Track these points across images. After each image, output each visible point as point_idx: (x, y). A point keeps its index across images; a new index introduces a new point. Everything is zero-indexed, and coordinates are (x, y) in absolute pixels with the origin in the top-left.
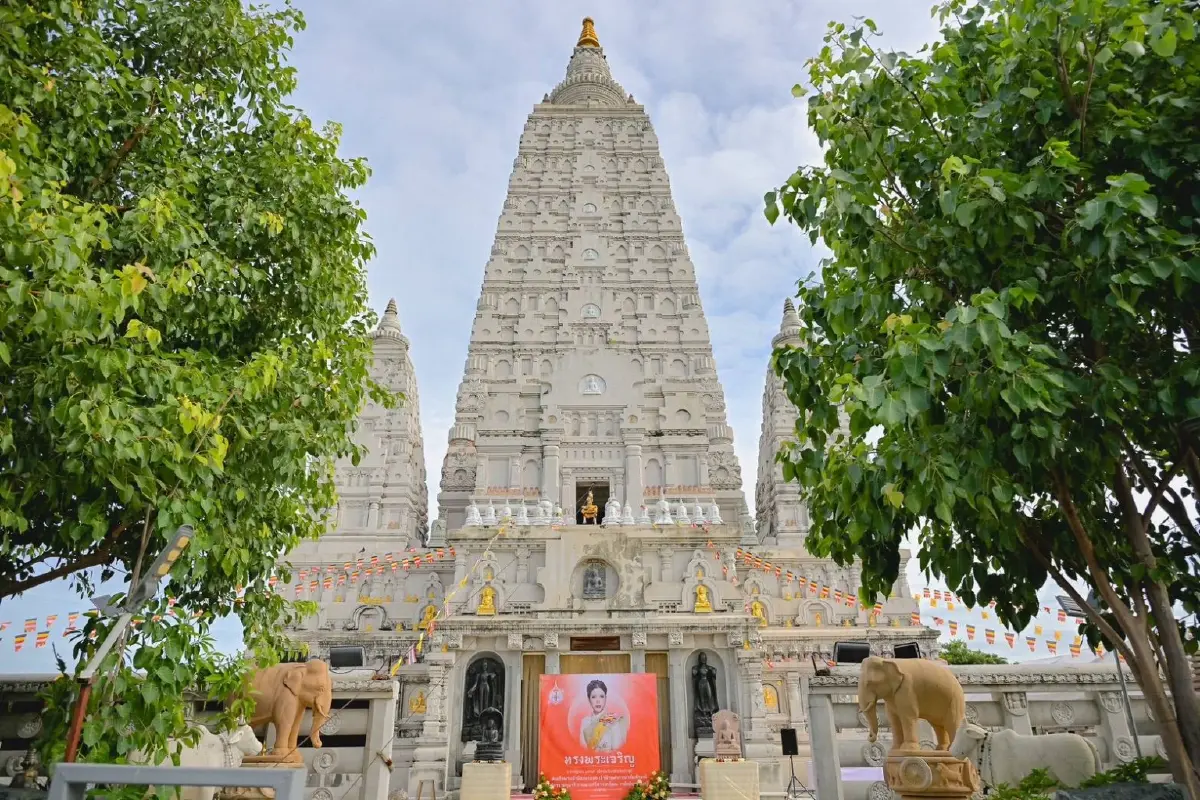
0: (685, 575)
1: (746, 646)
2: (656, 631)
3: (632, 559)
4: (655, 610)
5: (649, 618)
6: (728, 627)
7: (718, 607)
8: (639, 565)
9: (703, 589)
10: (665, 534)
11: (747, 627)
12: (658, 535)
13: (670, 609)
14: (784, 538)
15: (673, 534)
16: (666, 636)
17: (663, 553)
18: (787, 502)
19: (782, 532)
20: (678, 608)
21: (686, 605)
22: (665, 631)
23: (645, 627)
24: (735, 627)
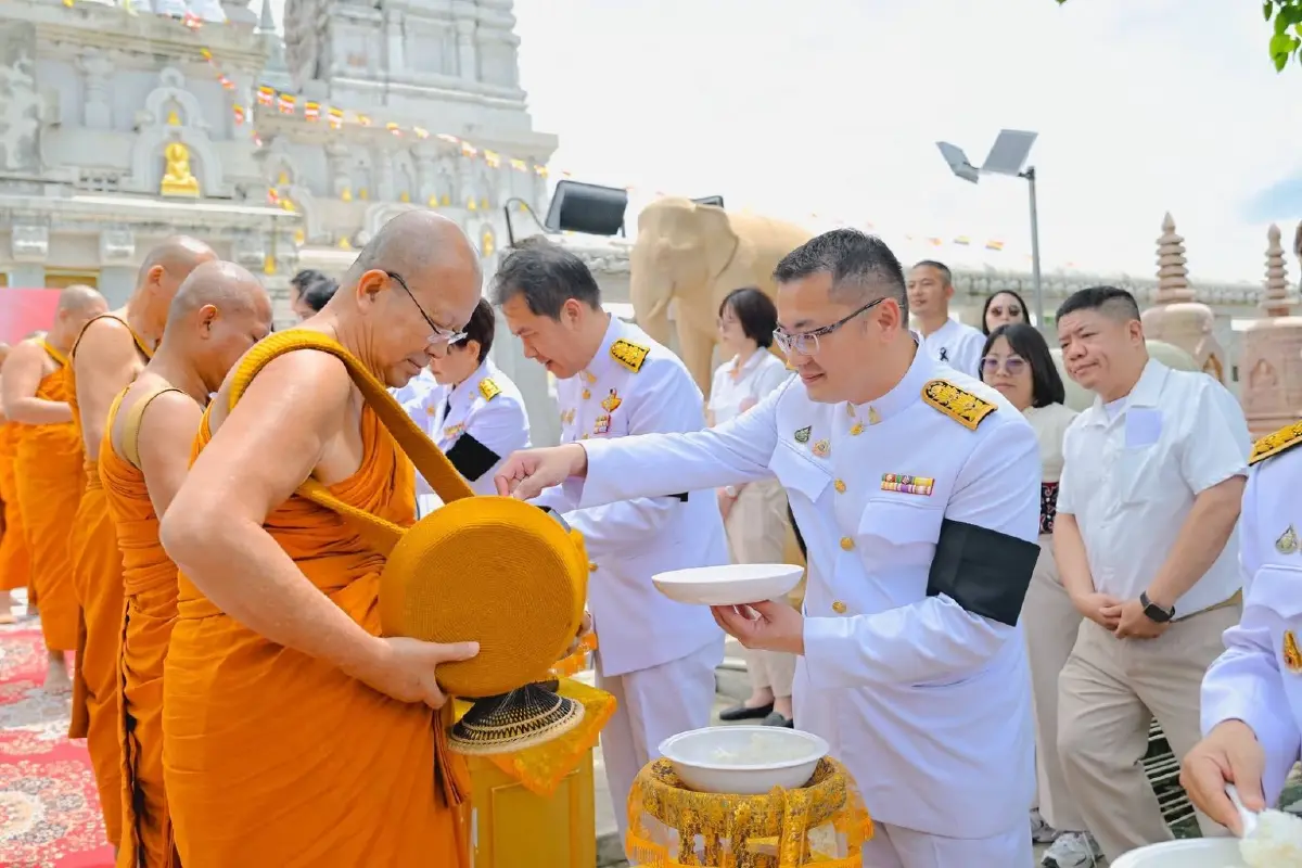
0: (140, 117)
1: (270, 269)
2: (73, 229)
3: (10, 64)
4: (68, 184)
5: (51, 197)
6: (235, 230)
7: (214, 190)
8: (28, 80)
9: (179, 149)
10: (93, 22)
11: (273, 234)
12: (77, 21)
13: (105, 185)
14: (343, 87)
15: (112, 24)
16: (94, 241)
17: (88, 65)
18: (353, 20)
19: (341, 74)
20: (124, 183)
21: (142, 178)
22: (88, 229)
23: (42, 219)
24: (248, 231)
